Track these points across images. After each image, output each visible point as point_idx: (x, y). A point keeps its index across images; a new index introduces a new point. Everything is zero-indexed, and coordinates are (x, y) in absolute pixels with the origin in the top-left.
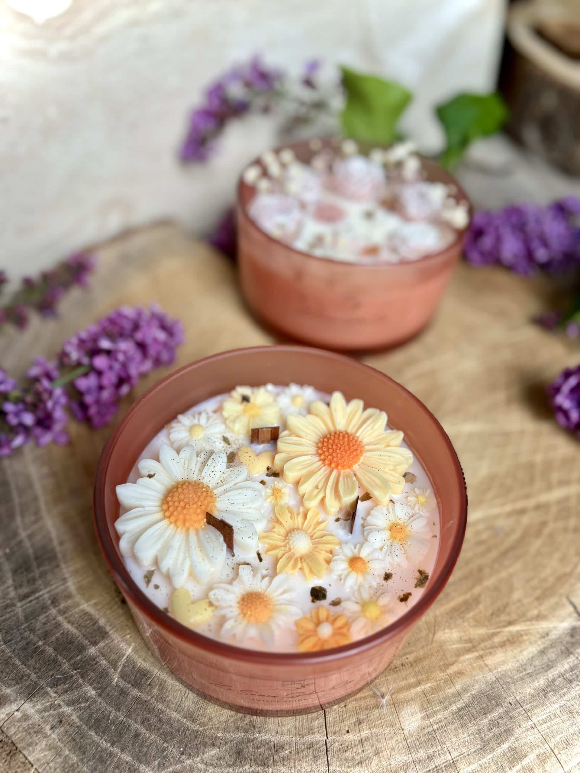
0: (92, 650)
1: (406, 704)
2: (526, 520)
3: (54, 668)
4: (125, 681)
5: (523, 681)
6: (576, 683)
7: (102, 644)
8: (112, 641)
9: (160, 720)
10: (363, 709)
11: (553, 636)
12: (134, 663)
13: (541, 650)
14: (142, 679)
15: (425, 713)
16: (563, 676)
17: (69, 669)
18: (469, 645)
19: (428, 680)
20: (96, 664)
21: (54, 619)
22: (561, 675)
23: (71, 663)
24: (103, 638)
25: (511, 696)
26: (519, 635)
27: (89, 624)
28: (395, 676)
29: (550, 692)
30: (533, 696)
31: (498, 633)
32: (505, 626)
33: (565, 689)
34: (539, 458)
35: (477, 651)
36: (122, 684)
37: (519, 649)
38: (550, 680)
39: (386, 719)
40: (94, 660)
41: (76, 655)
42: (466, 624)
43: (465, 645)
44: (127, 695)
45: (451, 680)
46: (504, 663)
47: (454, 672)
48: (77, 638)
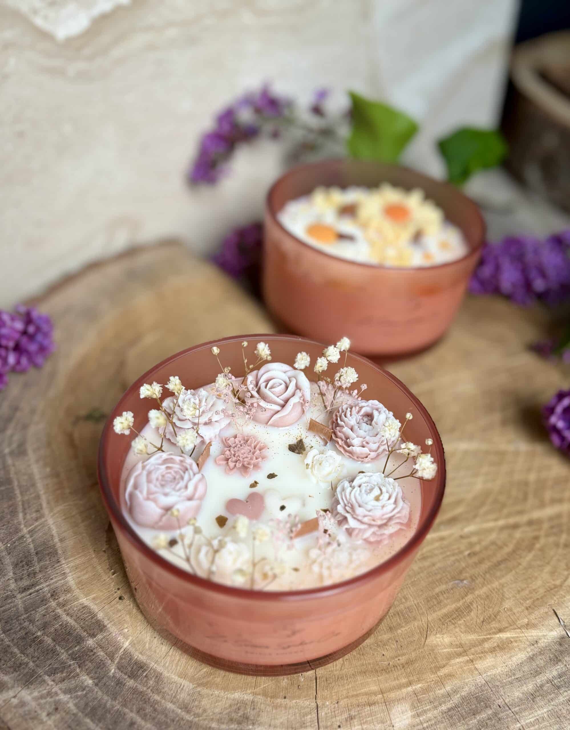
0: (90, 642)
1: (397, 703)
2: (518, 534)
3: (52, 657)
4: (122, 672)
5: (512, 685)
6: (563, 689)
7: (100, 637)
8: (110, 634)
9: (155, 710)
10: (355, 706)
11: (542, 643)
12: (131, 655)
13: (530, 656)
14: (139, 671)
15: (415, 712)
16: (551, 682)
17: (68, 659)
18: (460, 650)
19: (419, 680)
20: (94, 655)
21: (54, 611)
22: (549, 681)
23: (69, 653)
24: (101, 631)
25: (499, 699)
26: (509, 641)
27: (87, 617)
28: (387, 676)
29: (538, 696)
30: (521, 700)
31: (489, 639)
32: (495, 633)
33: (553, 695)
34: (532, 477)
35: (467, 655)
36: (119, 675)
37: (509, 655)
38: (538, 685)
39: (377, 716)
40: (92, 651)
41: (74, 646)
42: (457, 630)
43: (456, 649)
44: (124, 685)
45: (441, 682)
46: (494, 667)
47: (445, 674)
48: (75, 630)
